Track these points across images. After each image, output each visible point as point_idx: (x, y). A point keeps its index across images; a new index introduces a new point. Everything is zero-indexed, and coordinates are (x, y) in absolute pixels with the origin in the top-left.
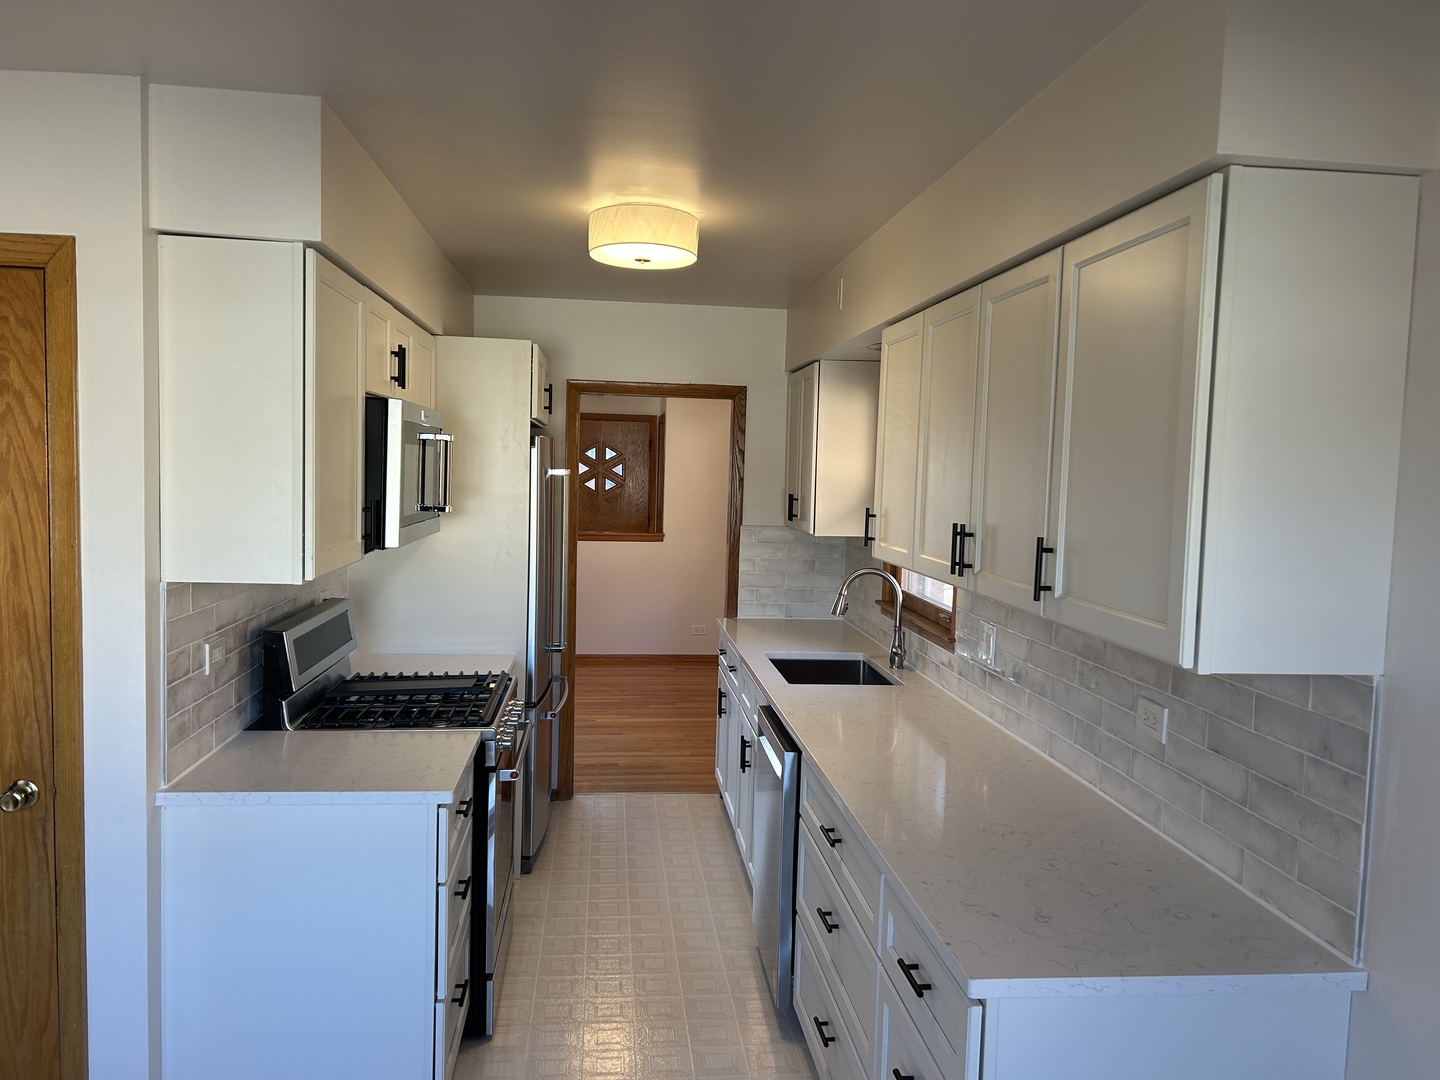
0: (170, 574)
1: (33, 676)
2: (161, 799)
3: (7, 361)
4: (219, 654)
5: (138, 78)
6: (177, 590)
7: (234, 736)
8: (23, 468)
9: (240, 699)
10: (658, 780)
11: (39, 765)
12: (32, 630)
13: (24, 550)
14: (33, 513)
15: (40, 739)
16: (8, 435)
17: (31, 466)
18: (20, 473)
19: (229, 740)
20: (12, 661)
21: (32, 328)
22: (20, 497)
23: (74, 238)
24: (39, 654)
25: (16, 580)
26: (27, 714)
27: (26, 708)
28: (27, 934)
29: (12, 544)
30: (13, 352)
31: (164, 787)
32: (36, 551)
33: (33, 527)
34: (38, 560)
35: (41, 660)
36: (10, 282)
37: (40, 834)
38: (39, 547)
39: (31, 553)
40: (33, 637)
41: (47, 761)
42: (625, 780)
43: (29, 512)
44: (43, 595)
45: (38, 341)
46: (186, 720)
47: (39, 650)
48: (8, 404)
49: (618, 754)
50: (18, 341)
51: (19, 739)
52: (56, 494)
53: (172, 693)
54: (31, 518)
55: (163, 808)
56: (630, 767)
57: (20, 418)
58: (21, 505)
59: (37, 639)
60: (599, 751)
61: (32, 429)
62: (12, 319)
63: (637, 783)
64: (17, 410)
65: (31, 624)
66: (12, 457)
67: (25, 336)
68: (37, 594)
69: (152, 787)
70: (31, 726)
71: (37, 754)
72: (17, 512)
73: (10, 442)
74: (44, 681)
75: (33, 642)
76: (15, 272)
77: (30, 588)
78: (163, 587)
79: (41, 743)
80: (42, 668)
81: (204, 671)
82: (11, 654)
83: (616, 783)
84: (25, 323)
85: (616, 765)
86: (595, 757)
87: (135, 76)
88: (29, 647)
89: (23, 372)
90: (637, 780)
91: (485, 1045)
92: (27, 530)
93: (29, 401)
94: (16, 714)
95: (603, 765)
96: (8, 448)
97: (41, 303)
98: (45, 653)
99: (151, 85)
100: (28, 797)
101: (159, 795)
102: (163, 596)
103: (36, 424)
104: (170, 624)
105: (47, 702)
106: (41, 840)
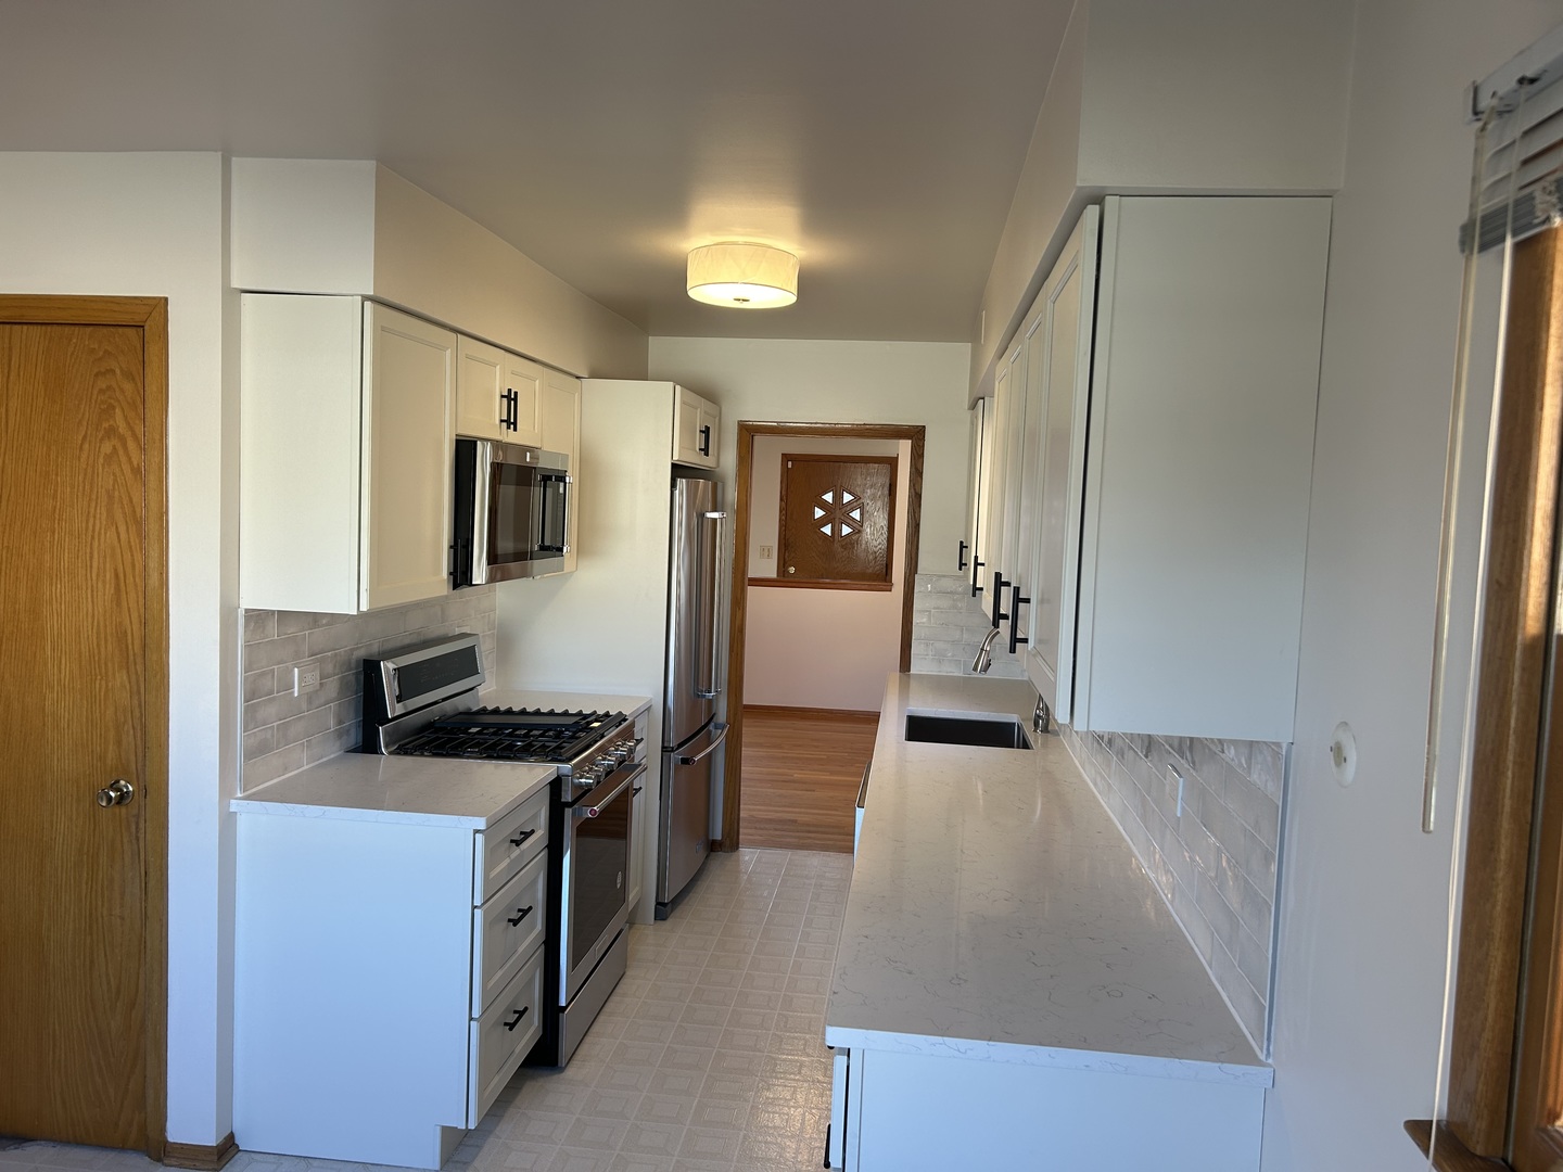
0: (251, 598)
1: (131, 687)
2: (234, 805)
3: (114, 408)
4: (313, 678)
5: (220, 153)
6: (257, 618)
7: (332, 756)
8: (125, 503)
9: (340, 722)
10: (830, 840)
11: (134, 767)
12: (130, 647)
13: (125, 576)
14: (133, 543)
15: (135, 744)
16: (114, 474)
17: (131, 500)
18: (123, 508)
19: (325, 759)
20: (114, 674)
21: (133, 379)
22: (122, 529)
23: (166, 299)
24: (136, 669)
25: (119, 604)
26: (125, 721)
27: (125, 716)
28: (122, 918)
29: (116, 570)
30: (119, 401)
31: (239, 795)
32: (134, 577)
33: (132, 555)
34: (136, 585)
35: (137, 673)
36: (117, 339)
37: (133, 830)
38: (137, 573)
39: (130, 580)
40: (131, 653)
41: (140, 765)
42: (799, 837)
43: (129, 542)
44: (140, 616)
45: (139, 393)
46: (269, 736)
47: (135, 664)
48: (114, 447)
49: (803, 810)
50: (122, 391)
51: (119, 743)
52: (153, 527)
53: (250, 711)
54: (131, 547)
55: (238, 814)
56: (808, 825)
57: (123, 459)
58: (123, 536)
59: (134, 655)
60: (785, 806)
61: (132, 469)
62: (118, 371)
63: (809, 841)
64: (121, 452)
65: (130, 641)
66: (117, 493)
67: (128, 387)
68: (135, 615)
69: (226, 793)
70: (128, 731)
71: (133, 758)
72: (119, 541)
73: (115, 480)
74: (139, 692)
75: (131, 658)
76: (120, 330)
77: (129, 609)
78: (241, 612)
79: (136, 747)
80: (138, 681)
81: (293, 692)
82: (114, 669)
83: (788, 840)
84: (129, 376)
85: (795, 821)
86: (776, 812)
87: (216, 151)
88: (127, 663)
89: (126, 417)
90: (810, 838)
91: (556, 1076)
92: (127, 556)
93: (131, 445)
94: (117, 721)
95: (781, 821)
96: (114, 486)
97: (141, 359)
98: (140, 668)
99: (234, 159)
100: (123, 797)
101: (233, 801)
102: (241, 621)
103: (135, 463)
104: (248, 646)
105: (141, 712)
106: (134, 834)
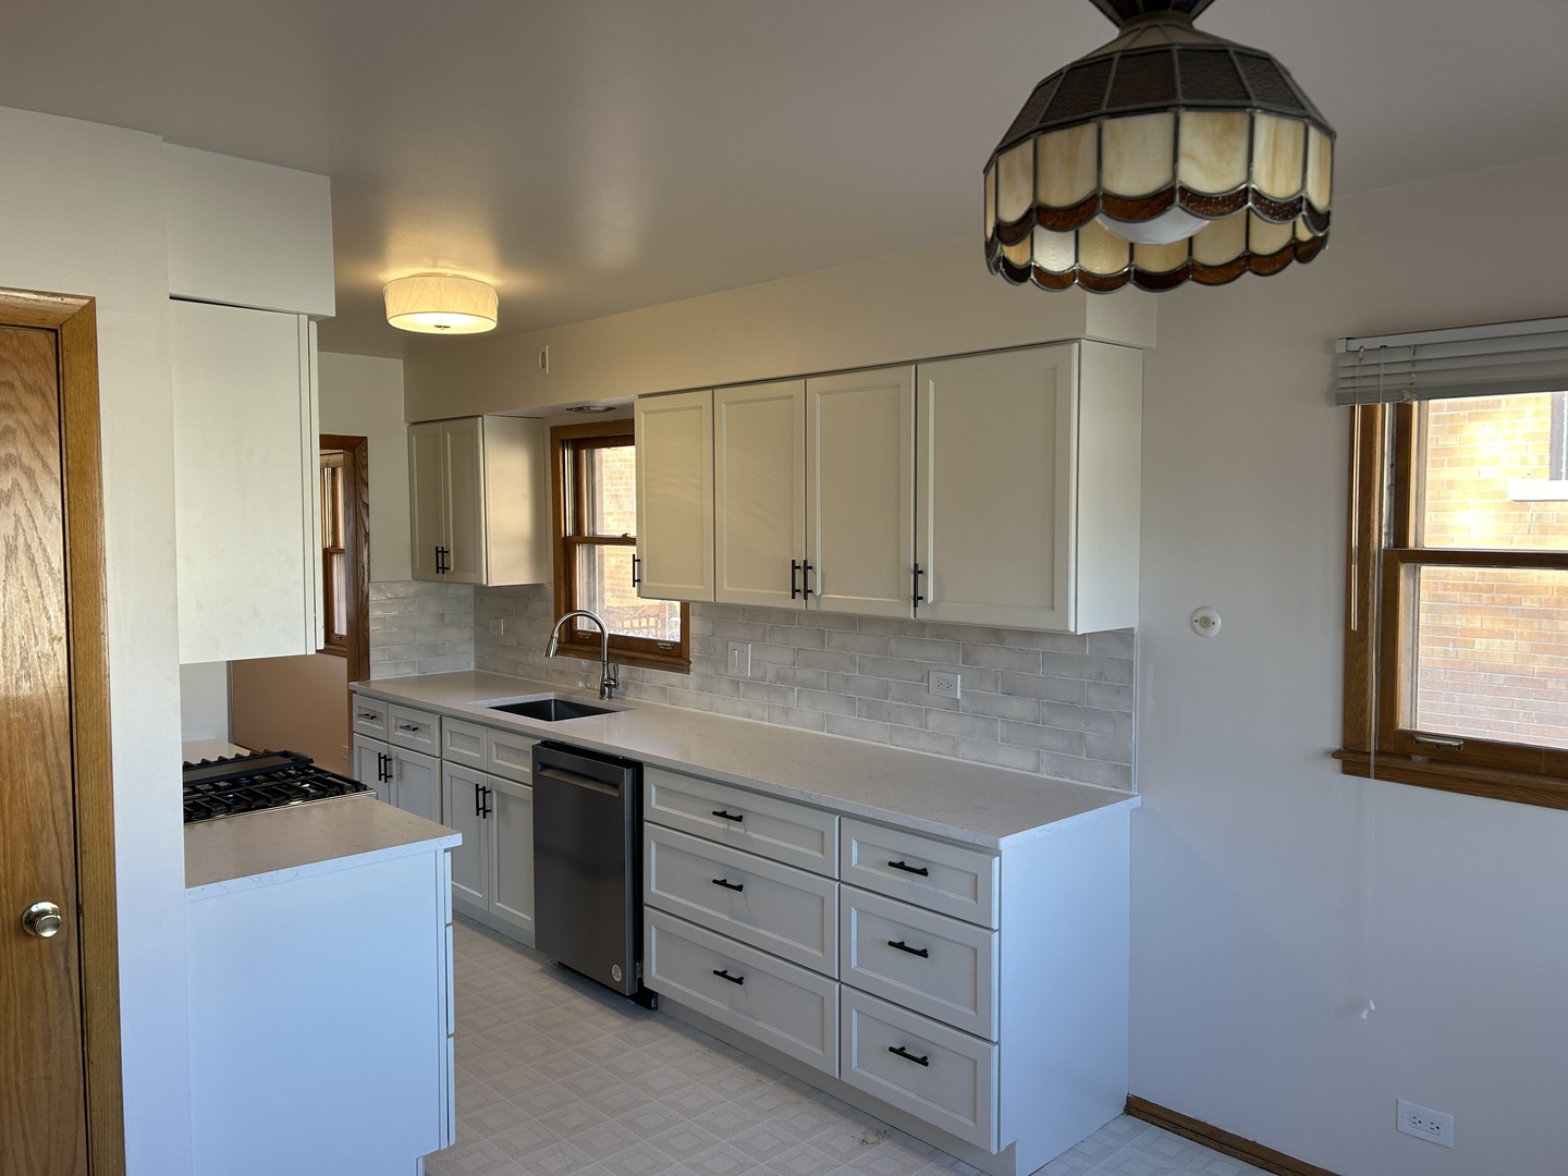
1: (50, 783)
3: (13, 432)
5: (160, 137)
8: (34, 551)
11: (58, 882)
12: (48, 731)
15: (61, 853)
20: (23, 770)
21: (43, 395)
23: (94, 301)
26: (43, 828)
27: (42, 820)
28: (48, 1078)
30: (20, 422)
36: (15, 342)
40: (49, 739)
41: (68, 877)
45: (52, 413)
50: (26, 410)
51: (34, 857)
57: (31, 496)
59: (55, 739)
62: (18, 384)
64: (25, 486)
65: (47, 725)
66: (21, 539)
67: (35, 405)
70: (48, 840)
71: (57, 870)
72: (27, 601)
74: (63, 786)
75: (50, 745)
76: (22, 333)
79: (61, 856)
80: (61, 773)
84: (34, 390)
87: (155, 133)
88: (45, 752)
89: (32, 445)
93: (41, 478)
94: (30, 830)
96: (16, 528)
97: (54, 371)
105: (67, 810)
106: (63, 967)
